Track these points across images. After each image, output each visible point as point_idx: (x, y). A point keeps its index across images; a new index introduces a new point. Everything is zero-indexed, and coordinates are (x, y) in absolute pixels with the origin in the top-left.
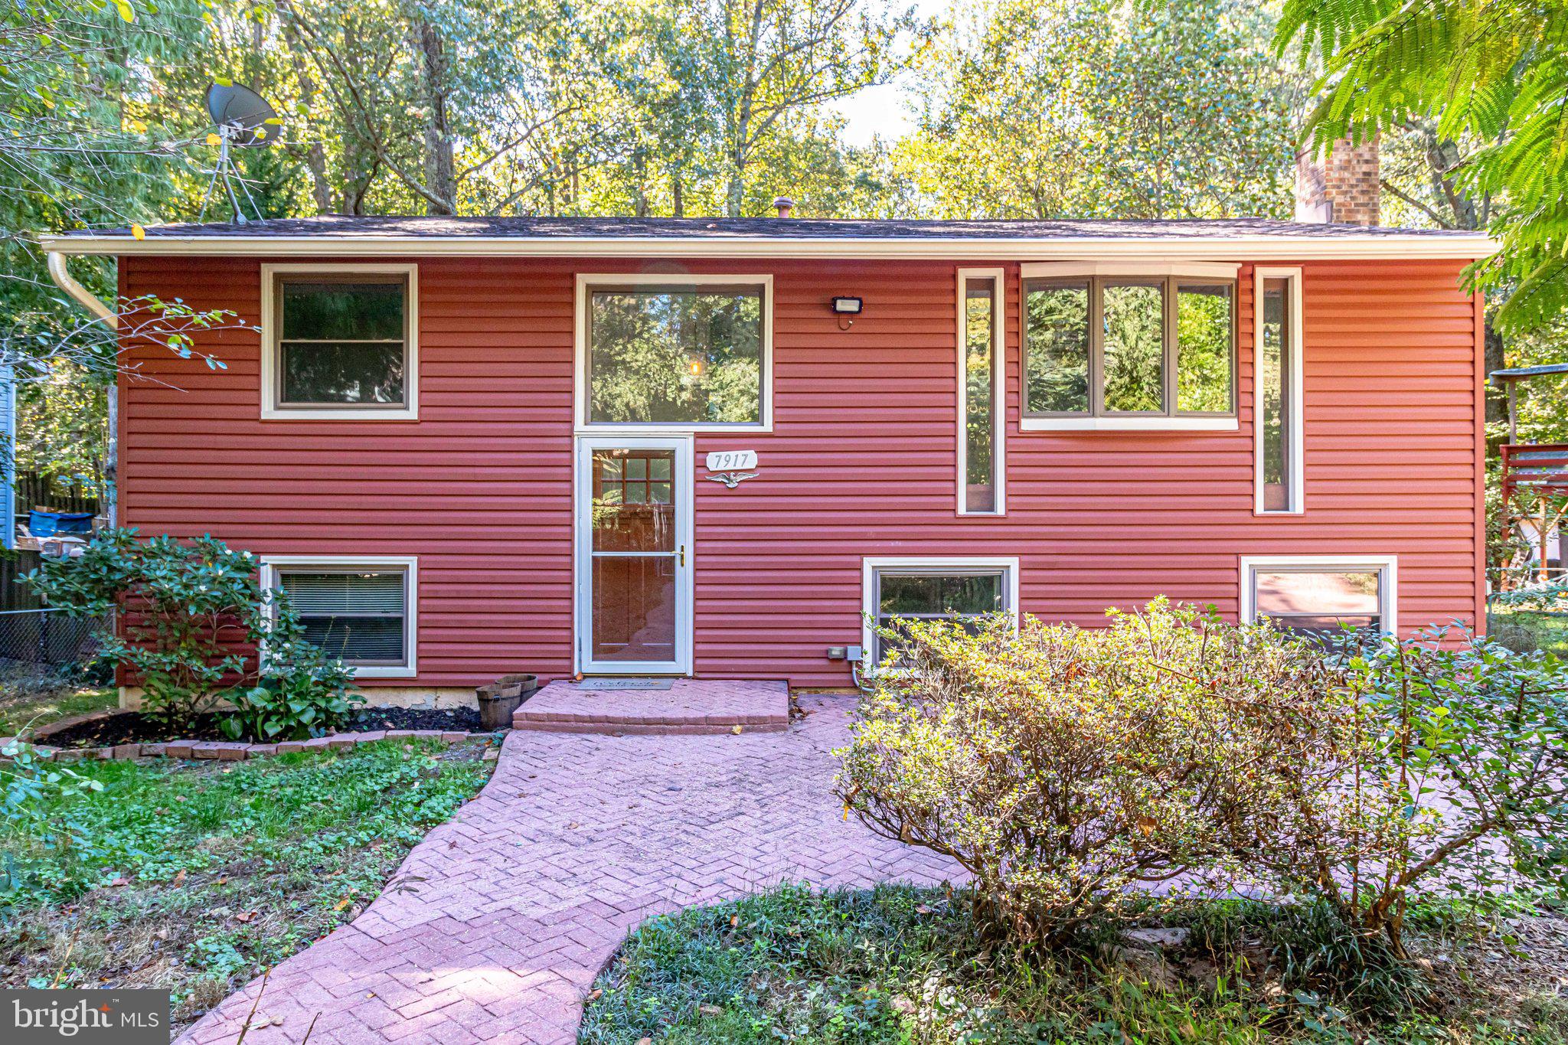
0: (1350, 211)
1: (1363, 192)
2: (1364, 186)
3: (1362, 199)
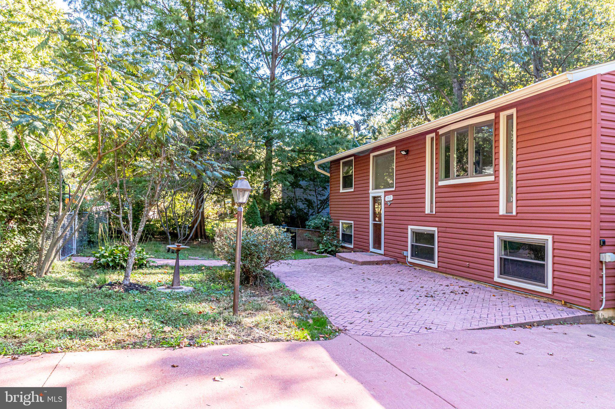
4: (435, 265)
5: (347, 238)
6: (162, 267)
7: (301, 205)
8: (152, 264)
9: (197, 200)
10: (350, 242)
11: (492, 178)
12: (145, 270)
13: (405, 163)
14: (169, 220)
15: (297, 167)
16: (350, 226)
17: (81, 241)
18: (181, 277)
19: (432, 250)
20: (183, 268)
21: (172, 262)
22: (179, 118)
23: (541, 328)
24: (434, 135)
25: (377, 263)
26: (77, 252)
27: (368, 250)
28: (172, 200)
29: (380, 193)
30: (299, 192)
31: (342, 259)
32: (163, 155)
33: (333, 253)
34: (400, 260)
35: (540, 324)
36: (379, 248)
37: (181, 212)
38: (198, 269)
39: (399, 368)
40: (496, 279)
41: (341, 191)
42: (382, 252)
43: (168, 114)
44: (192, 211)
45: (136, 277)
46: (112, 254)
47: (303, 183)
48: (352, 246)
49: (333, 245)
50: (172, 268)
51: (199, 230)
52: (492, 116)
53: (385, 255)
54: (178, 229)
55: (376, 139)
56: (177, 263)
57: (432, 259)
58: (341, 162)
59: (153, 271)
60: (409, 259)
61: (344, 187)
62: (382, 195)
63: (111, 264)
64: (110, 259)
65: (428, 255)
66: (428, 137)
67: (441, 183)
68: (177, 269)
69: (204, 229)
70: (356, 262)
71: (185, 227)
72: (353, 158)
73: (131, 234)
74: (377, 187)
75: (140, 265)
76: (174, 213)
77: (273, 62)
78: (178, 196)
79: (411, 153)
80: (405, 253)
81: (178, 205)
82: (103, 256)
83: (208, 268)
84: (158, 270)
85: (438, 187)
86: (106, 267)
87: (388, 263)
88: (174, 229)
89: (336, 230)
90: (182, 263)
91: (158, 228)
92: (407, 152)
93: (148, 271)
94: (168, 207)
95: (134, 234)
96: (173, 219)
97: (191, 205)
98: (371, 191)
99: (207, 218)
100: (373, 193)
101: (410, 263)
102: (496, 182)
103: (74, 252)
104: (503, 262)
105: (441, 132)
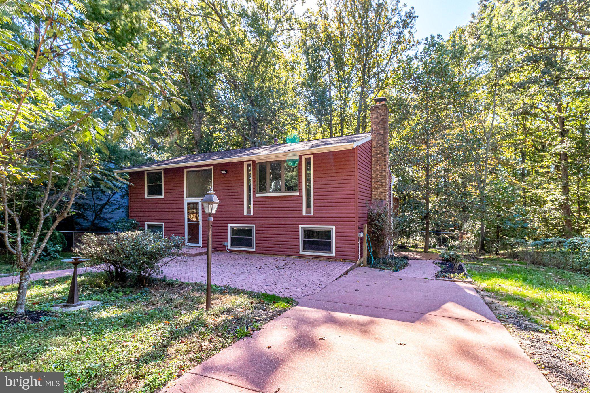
0: (378, 130)
1: (381, 124)
2: (382, 123)
3: (381, 126)
4: (254, 250)
11: (297, 194)
13: (223, 179)
19: (251, 239)
24: (251, 162)
29: (197, 200)
36: (197, 242)
40: (301, 253)
41: (146, 197)
42: (199, 245)
53: (202, 247)
57: (251, 245)
58: (145, 173)
60: (229, 248)
61: (150, 194)
62: (200, 202)
66: (246, 163)
67: (257, 195)
74: (193, 196)
79: (230, 173)
80: (225, 244)
85: (255, 198)
92: (226, 172)
98: (185, 198)
100: (187, 200)
101: (231, 250)
102: (301, 196)
104: (305, 242)
105: (257, 161)
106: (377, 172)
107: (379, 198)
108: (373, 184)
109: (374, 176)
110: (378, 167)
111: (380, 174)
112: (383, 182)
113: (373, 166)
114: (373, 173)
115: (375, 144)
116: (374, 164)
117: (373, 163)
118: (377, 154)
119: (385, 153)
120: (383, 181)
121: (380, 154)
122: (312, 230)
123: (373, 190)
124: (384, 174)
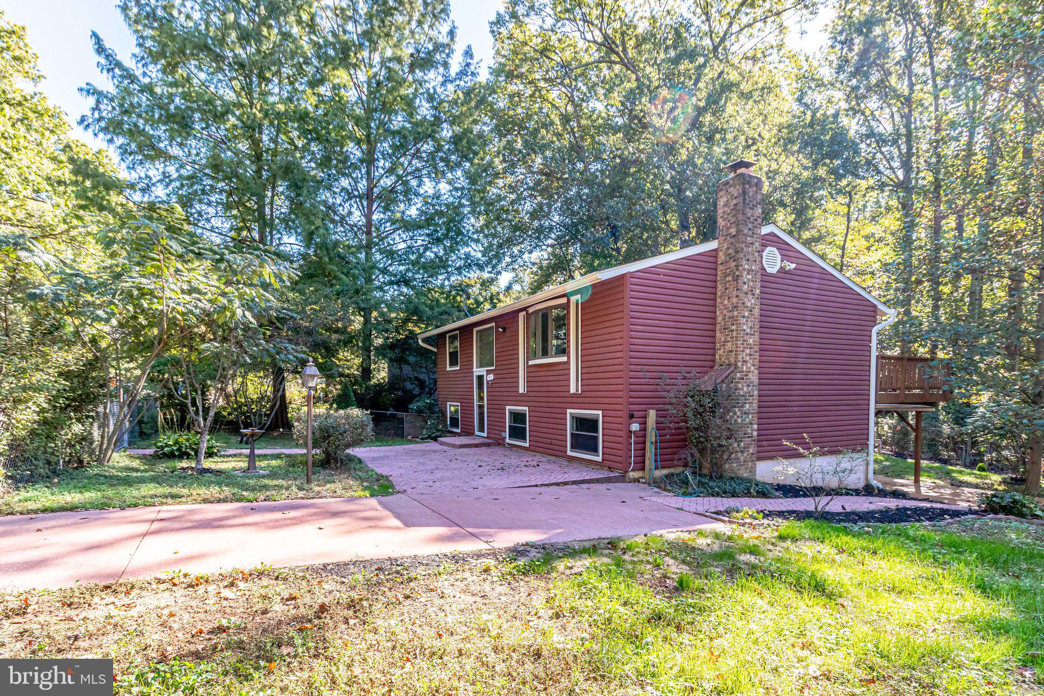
4: (527, 445)
5: (454, 422)
6: (235, 455)
7: (409, 386)
8: (223, 453)
9: (275, 380)
10: (457, 426)
11: (566, 359)
12: (216, 459)
13: (502, 340)
14: (240, 407)
15: (404, 339)
16: (456, 411)
17: (132, 432)
18: (257, 463)
20: (259, 456)
21: (247, 452)
22: (250, 309)
23: (574, 486)
24: (524, 313)
25: (476, 446)
26: (129, 445)
27: (473, 434)
28: (243, 382)
29: (482, 371)
30: (407, 369)
31: (442, 444)
32: (233, 341)
33: (435, 439)
34: (500, 443)
35: (574, 483)
36: (483, 431)
37: (255, 397)
38: (278, 457)
39: (447, 516)
41: (448, 369)
42: (485, 435)
43: (237, 303)
44: (269, 394)
45: (207, 464)
46: (176, 443)
47: (412, 359)
48: (459, 431)
49: (438, 430)
50: (247, 456)
51: (279, 415)
52: (564, 300)
53: (488, 438)
54: (252, 417)
55: (495, 307)
56: (252, 452)
58: (447, 336)
59: (226, 460)
60: (508, 441)
61: (451, 364)
62: (485, 374)
63: (177, 453)
64: (175, 448)
65: (518, 433)
66: (522, 315)
67: (531, 363)
68: (252, 458)
69: (287, 418)
70: (454, 446)
71: (261, 415)
72: (457, 332)
73: (201, 419)
74: (481, 365)
75: (210, 455)
76: (246, 397)
77: (370, 206)
78: (251, 376)
79: (508, 331)
80: (504, 435)
81: (251, 388)
82: (167, 445)
83: (289, 456)
84: (230, 459)
85: (529, 367)
86: (171, 456)
87: (488, 445)
88: (246, 417)
89: (444, 414)
90: (257, 452)
91: (225, 417)
92: (504, 329)
93: (219, 460)
94: (239, 390)
95: (205, 420)
96: (245, 406)
97: (267, 388)
98: (475, 369)
99: (290, 403)
100: (477, 371)
101: (509, 444)
102: (568, 363)
103: (126, 445)
104: (574, 437)
105: (531, 310)
106: (725, 312)
107: (727, 361)
108: (718, 334)
109: (719, 319)
110: (726, 302)
111: (729, 314)
112: (733, 331)
113: (719, 300)
114: (718, 313)
115: (723, 257)
116: (721, 297)
117: (719, 294)
118: (725, 277)
119: (737, 273)
120: (734, 327)
121: (729, 275)
122: (589, 417)
123: (718, 346)
124: (736, 313)
